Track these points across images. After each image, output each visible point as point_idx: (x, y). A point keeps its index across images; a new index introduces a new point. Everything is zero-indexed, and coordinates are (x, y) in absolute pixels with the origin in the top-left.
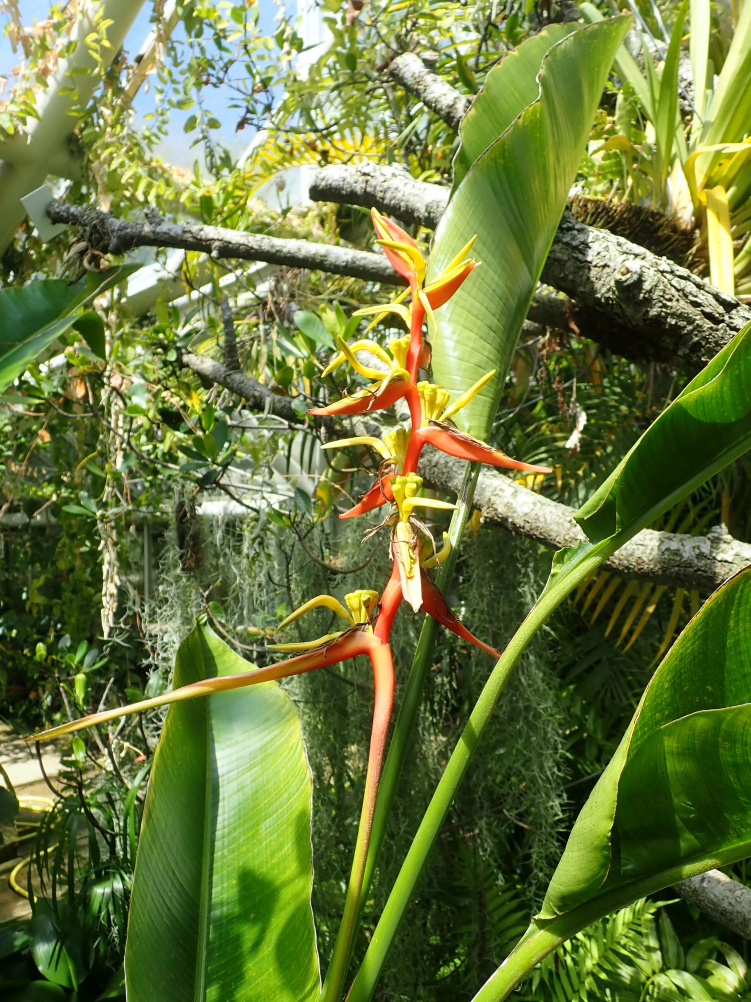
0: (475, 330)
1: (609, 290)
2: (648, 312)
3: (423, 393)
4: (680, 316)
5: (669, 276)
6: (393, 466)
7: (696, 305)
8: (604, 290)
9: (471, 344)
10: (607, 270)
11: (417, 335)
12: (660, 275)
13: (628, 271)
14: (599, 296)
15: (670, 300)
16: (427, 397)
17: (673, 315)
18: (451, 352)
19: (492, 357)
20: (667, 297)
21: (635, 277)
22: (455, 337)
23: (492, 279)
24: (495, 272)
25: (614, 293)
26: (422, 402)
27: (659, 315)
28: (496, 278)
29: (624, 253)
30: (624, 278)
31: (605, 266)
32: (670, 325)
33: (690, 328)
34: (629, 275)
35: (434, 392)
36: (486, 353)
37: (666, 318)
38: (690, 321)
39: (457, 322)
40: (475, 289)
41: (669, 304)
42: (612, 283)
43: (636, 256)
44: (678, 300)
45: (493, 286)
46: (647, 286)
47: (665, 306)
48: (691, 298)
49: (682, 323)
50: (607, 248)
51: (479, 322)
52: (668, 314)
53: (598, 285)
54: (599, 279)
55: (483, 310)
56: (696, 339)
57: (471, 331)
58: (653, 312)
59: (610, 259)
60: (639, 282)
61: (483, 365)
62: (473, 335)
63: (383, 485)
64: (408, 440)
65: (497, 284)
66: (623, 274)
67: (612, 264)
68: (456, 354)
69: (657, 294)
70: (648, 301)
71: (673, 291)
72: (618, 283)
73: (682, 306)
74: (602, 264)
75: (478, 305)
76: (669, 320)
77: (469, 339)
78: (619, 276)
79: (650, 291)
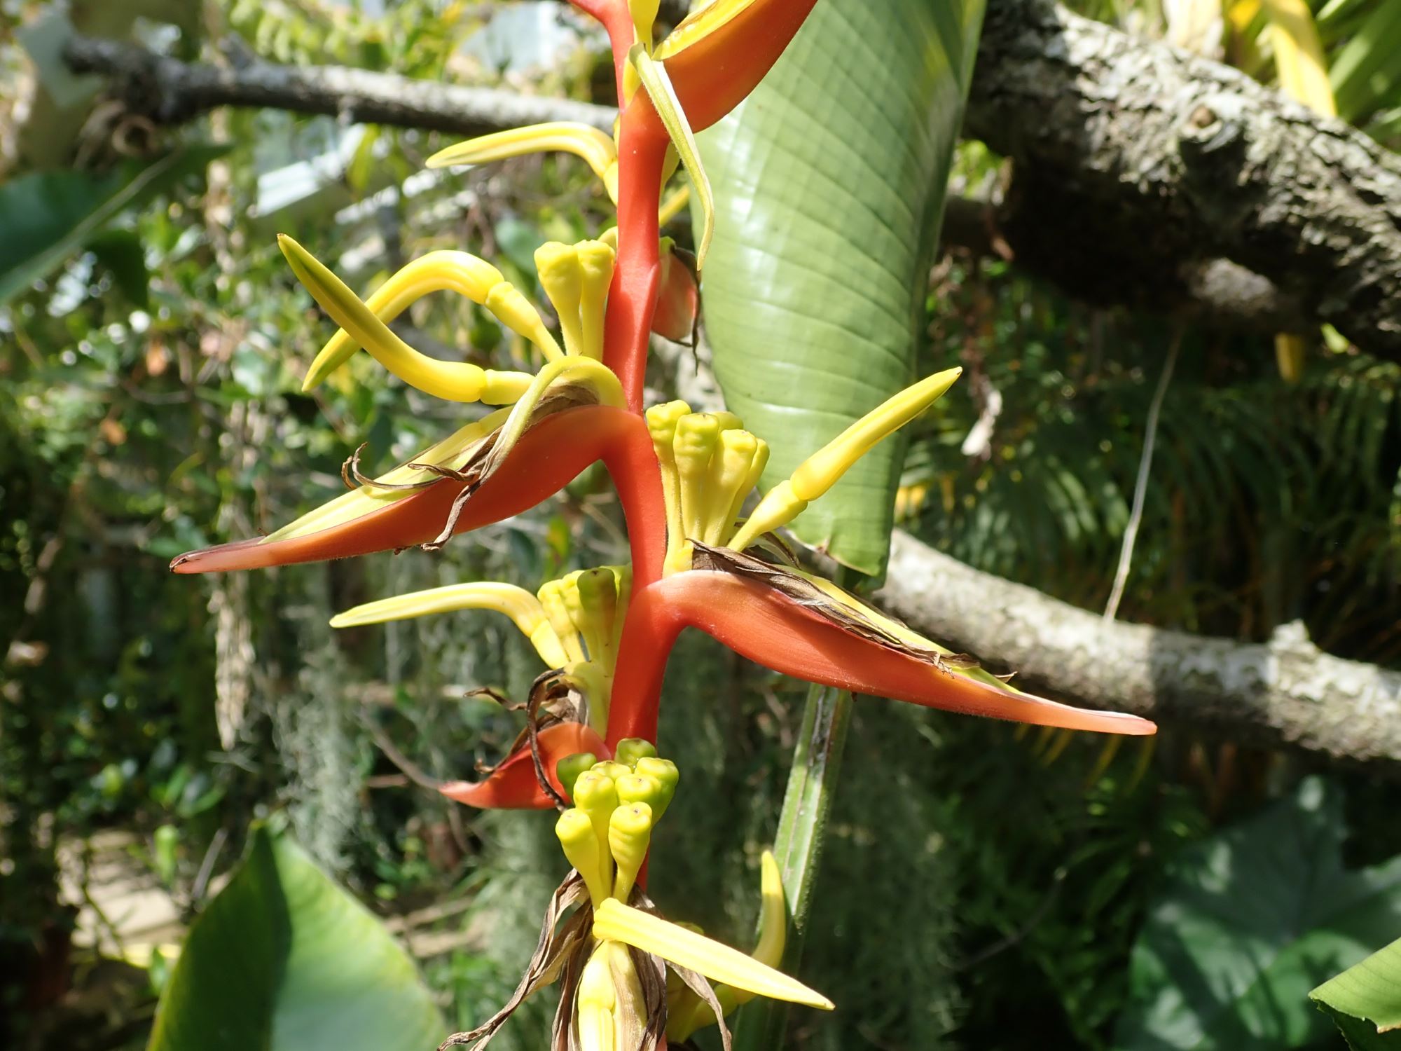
0: (838, 221)
1: (1160, 164)
2: (1255, 215)
3: (667, 447)
4: (1337, 225)
5: (1304, 132)
6: (574, 698)
7: (1371, 198)
8: (1147, 164)
9: (827, 264)
10: (1153, 118)
11: (642, 230)
12: (1283, 129)
13: (1213, 118)
14: (1132, 177)
15: (1310, 187)
16: (685, 464)
17: (1318, 222)
18: (767, 290)
19: (887, 299)
20: (1304, 179)
21: (1231, 132)
22: (780, 243)
23: (875, 75)
24: (881, 57)
25: (1173, 169)
26: (667, 478)
27: (1282, 223)
28: (884, 72)
29: (1193, 78)
30: (1203, 135)
31: (1149, 109)
32: (1310, 246)
33: (1357, 252)
34: (1215, 128)
35: (711, 442)
36: (872, 290)
37: (1299, 228)
38: (1359, 236)
39: (782, 199)
40: (830, 102)
41: (1309, 195)
42: (1171, 147)
43: (1224, 85)
44: (1328, 188)
45: (879, 94)
46: (1256, 153)
47: (1299, 201)
48: (1359, 183)
49: (1339, 242)
50: (1151, 69)
51: (846, 199)
52: (1304, 221)
53: (1132, 152)
54: (1135, 138)
55: (857, 162)
56: (1370, 279)
57: (825, 223)
58: (1270, 214)
59: (1160, 93)
60: (1238, 146)
61: (867, 326)
62: (832, 238)
63: (545, 757)
64: (622, 612)
65: (888, 90)
66: (1201, 125)
67: (1167, 105)
68: (785, 294)
69: (1279, 173)
70: (1259, 190)
71: (1317, 166)
72: (1189, 147)
73: (1338, 200)
74: (1141, 103)
75: (839, 147)
76: (1307, 233)
77: (819, 247)
78: (1190, 131)
79: (1264, 166)
